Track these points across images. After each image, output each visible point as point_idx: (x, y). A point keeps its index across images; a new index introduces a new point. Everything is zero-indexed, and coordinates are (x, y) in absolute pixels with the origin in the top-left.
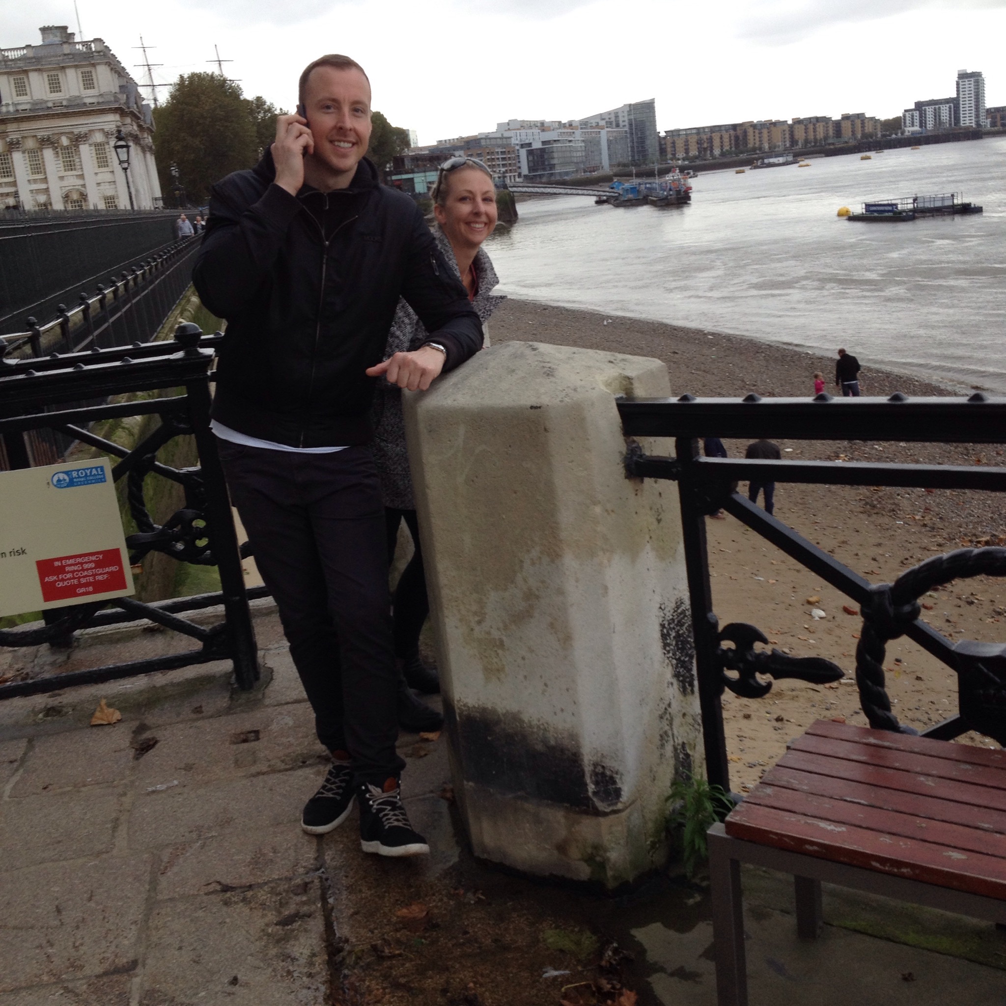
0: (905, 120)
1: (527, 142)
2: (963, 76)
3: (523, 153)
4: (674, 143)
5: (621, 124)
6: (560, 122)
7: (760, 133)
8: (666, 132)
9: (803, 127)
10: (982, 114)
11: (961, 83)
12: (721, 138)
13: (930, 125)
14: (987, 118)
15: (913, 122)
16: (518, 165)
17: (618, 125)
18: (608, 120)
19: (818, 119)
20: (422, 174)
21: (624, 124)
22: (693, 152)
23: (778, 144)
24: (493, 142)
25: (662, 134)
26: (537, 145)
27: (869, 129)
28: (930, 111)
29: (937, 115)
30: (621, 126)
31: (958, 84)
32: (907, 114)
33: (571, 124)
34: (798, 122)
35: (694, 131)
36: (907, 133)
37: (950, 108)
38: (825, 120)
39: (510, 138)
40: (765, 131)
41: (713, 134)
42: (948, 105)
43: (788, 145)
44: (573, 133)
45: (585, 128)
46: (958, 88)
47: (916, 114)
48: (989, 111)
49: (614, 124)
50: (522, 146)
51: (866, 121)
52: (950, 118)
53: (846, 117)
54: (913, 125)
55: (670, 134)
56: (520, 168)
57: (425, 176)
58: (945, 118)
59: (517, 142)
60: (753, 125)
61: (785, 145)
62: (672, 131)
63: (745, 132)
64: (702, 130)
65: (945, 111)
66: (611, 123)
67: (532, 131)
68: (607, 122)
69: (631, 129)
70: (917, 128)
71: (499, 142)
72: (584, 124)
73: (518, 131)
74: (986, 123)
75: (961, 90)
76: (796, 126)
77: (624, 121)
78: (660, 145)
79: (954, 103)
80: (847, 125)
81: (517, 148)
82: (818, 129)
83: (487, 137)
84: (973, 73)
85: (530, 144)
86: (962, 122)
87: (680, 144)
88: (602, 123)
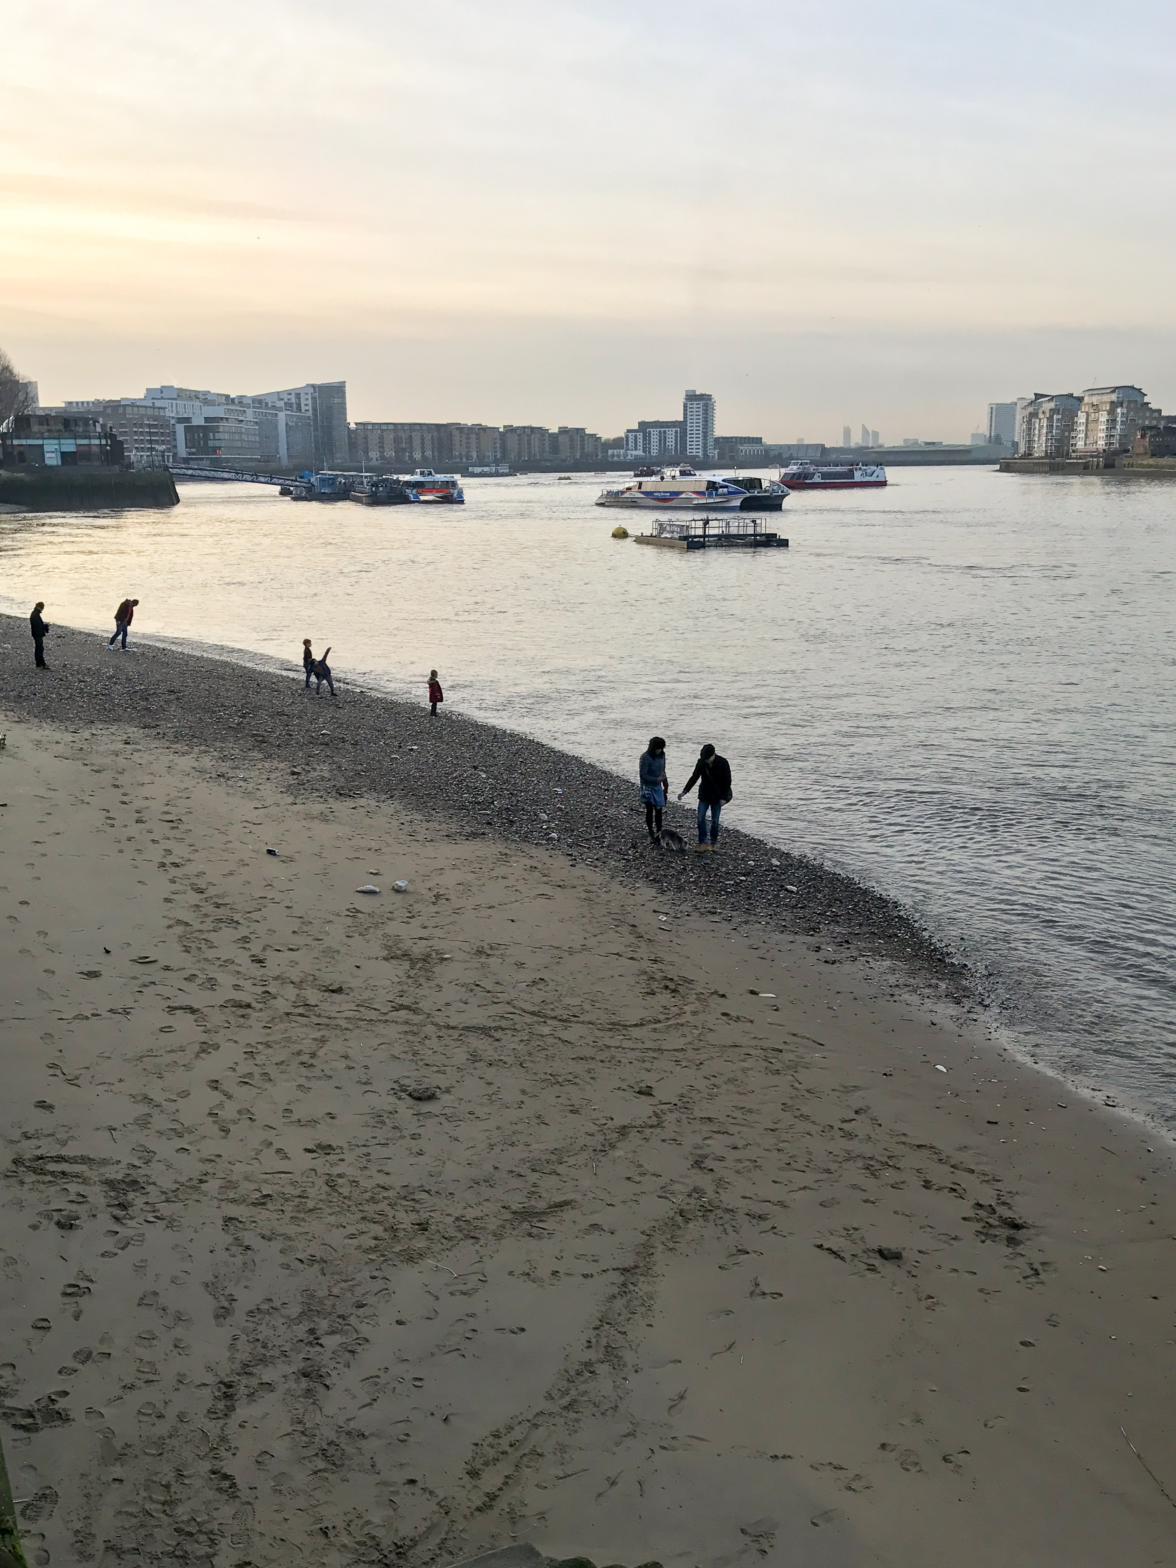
0: (627, 441)
1: (186, 416)
2: (692, 397)
3: (180, 429)
4: (366, 438)
5: (303, 408)
6: (228, 396)
7: (468, 438)
8: (356, 424)
9: (517, 438)
10: (710, 442)
11: (689, 406)
12: (423, 438)
13: (654, 452)
14: (715, 449)
15: (636, 444)
16: (174, 443)
17: (299, 409)
18: (286, 400)
19: (532, 429)
20: (56, 441)
21: (307, 408)
22: (390, 453)
23: (487, 454)
24: (142, 411)
25: (353, 426)
26: (198, 421)
27: (589, 448)
28: (654, 433)
29: (663, 439)
30: (303, 411)
31: (685, 406)
32: (630, 434)
33: (240, 400)
34: (510, 429)
35: (391, 427)
36: (629, 457)
37: (676, 432)
38: (541, 432)
39: (164, 408)
40: (474, 436)
41: (413, 434)
42: (674, 430)
43: (498, 456)
44: (244, 411)
45: (258, 408)
46: (685, 410)
47: (640, 436)
48: (717, 440)
49: (295, 406)
50: (180, 420)
51: (586, 438)
52: (676, 444)
53: (564, 431)
54: (636, 449)
55: (361, 427)
56: (175, 446)
57: (60, 444)
58: (670, 444)
59: (173, 415)
60: (460, 428)
61: (495, 456)
62: (364, 424)
63: (451, 434)
64: (400, 427)
65: (671, 433)
66: (291, 405)
67: (192, 403)
68: (285, 403)
69: (315, 415)
70: (640, 453)
71: (150, 412)
72: (259, 402)
73: (174, 402)
74: (714, 453)
75: (689, 414)
76: (509, 435)
77: (306, 405)
78: (350, 438)
79: (681, 426)
80: (564, 440)
81: (173, 422)
82: (532, 441)
83: (133, 404)
84: (702, 395)
85: (188, 420)
86: (689, 451)
87: (373, 440)
88: (280, 404)
